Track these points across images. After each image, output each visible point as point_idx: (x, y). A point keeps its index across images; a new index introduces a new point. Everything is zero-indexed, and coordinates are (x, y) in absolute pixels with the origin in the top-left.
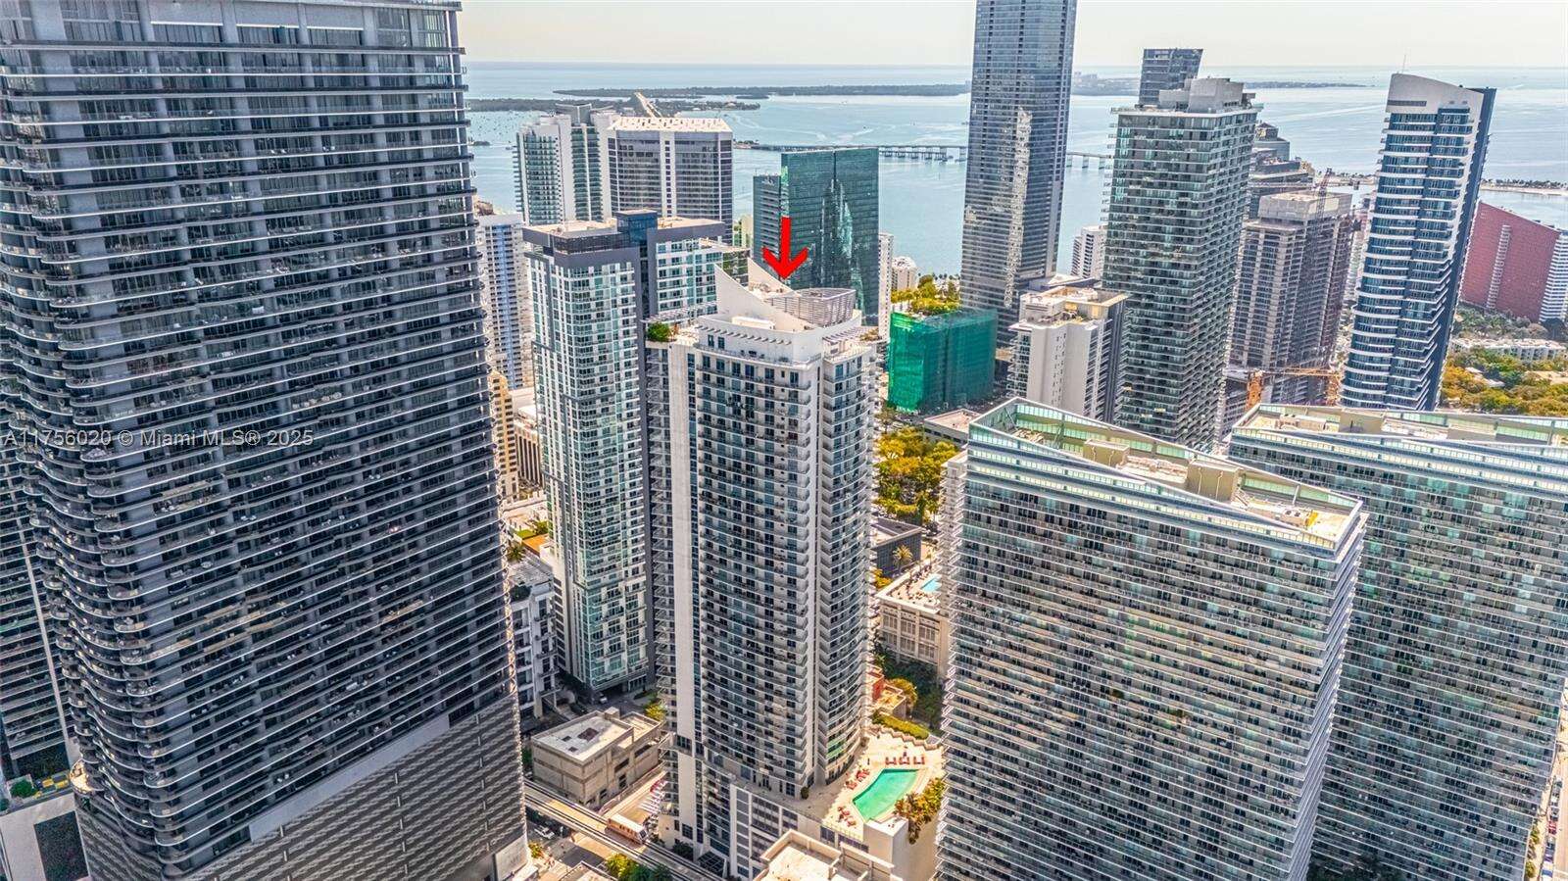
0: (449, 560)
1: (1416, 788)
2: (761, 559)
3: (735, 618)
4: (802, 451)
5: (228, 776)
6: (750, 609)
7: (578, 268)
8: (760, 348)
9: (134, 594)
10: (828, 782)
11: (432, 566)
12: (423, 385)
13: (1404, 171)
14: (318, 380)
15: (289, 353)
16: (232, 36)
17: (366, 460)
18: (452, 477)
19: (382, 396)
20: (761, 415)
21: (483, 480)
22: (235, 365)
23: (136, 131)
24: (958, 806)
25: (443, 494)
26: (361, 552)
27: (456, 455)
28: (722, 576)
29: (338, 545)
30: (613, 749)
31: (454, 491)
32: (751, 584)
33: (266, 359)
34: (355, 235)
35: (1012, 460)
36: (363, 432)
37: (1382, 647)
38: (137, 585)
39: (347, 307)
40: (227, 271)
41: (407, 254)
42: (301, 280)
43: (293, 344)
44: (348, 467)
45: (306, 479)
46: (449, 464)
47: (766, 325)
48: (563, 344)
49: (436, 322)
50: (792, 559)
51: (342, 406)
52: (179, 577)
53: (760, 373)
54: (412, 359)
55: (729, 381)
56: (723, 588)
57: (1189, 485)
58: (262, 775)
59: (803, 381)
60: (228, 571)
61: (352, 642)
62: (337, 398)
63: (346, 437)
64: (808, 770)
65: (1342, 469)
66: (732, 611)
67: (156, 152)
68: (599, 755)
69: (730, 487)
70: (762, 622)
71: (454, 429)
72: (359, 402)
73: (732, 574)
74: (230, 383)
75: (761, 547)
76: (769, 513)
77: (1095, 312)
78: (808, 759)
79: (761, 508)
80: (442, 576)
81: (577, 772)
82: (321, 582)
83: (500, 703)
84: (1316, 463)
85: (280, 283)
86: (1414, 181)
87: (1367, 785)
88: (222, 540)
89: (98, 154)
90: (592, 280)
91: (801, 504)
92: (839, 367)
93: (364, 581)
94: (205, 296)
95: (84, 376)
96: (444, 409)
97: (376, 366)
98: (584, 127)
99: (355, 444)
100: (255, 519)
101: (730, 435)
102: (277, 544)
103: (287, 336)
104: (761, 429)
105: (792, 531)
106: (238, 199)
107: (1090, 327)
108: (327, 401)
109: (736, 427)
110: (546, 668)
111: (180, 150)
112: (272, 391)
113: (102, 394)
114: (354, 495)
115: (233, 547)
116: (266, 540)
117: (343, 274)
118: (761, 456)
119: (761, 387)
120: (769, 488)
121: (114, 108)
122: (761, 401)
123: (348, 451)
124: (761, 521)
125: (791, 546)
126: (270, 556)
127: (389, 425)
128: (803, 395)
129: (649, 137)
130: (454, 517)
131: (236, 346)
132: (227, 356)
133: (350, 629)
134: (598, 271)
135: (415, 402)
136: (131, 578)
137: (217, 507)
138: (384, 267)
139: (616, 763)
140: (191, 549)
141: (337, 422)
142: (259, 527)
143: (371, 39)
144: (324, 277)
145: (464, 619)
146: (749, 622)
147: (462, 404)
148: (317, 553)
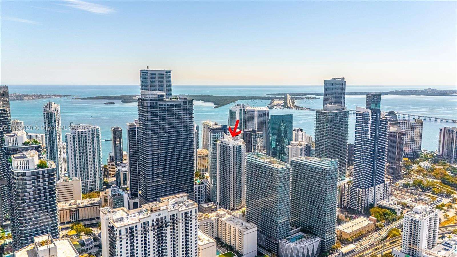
0: (186, 170)
1: (314, 214)
2: (226, 173)
3: (223, 182)
4: (230, 157)
5: (156, 191)
6: (225, 181)
7: (214, 133)
8: (226, 143)
9: (148, 161)
10: (236, 210)
11: (184, 170)
12: (185, 146)
13: (359, 123)
14: (171, 143)
15: (169, 140)
16: (166, 105)
17: (176, 154)
18: (187, 158)
19: (179, 146)
20: (226, 152)
21: (192, 160)
22: (163, 141)
23: (155, 115)
24: (248, 210)
25: (186, 160)
26: (175, 166)
27: (189, 156)
28: (222, 176)
29: (172, 165)
30: (211, 207)
31: (188, 160)
32: (225, 177)
33: (166, 140)
34: (178, 127)
35: (250, 158)
36: (176, 151)
37: (309, 192)
38: (149, 164)
39: (176, 135)
40: (163, 130)
41: (184, 129)
42: (171, 132)
43: (169, 139)
44: (174, 155)
45: (169, 155)
46: (187, 157)
47: (227, 140)
48: (212, 144)
49: (187, 138)
50: (229, 173)
51: (174, 147)
52: (153, 165)
53: (226, 146)
54: (184, 142)
55: (223, 147)
56: (222, 178)
57: (270, 162)
58: (159, 192)
59: (230, 147)
60: (159, 165)
61: (172, 178)
62: (174, 146)
63: (174, 151)
64: (232, 207)
65: (302, 164)
66: (223, 181)
67: (157, 117)
68: (208, 207)
69: (223, 163)
70: (226, 183)
71: (189, 152)
72: (176, 147)
73: (223, 176)
74: (162, 143)
75: (226, 171)
76: (227, 166)
77: (303, 145)
78: (232, 205)
79: (226, 166)
80: (185, 172)
81: (205, 209)
82: (169, 169)
83: (192, 193)
84: (300, 164)
85: (168, 132)
86: (360, 125)
87: (309, 214)
88: (158, 161)
89: (152, 117)
90: (216, 135)
91: (230, 165)
92: (237, 146)
93: (175, 170)
94: (160, 132)
95: (147, 140)
96: (187, 149)
97: (179, 143)
98: (242, 108)
99: (175, 152)
100: (162, 159)
101: (223, 155)
102: (164, 163)
103: (169, 138)
104: (226, 154)
105: (229, 169)
106: (165, 122)
107: (301, 147)
108: (172, 146)
109: (224, 154)
110: (206, 197)
111: (160, 117)
112: (166, 144)
113: (148, 142)
114: (174, 159)
115: (159, 162)
116: (163, 162)
117: (176, 131)
118: (226, 158)
119: (226, 148)
120: (227, 162)
121: (154, 113)
122: (226, 150)
123: (174, 153)
124: (226, 167)
125: (229, 171)
126: (163, 164)
127: (180, 150)
128: (230, 149)
129: (253, 111)
130: (188, 164)
131: (163, 139)
132: (162, 140)
133: (172, 176)
134: (217, 133)
135: (183, 148)
136: (148, 164)
137: (158, 157)
138: (181, 131)
139: (211, 210)
140: (155, 162)
141: (173, 149)
142: (163, 160)
143: (182, 104)
144: (174, 131)
145: (188, 179)
146: (225, 183)
147: (190, 149)
148: (169, 165)
